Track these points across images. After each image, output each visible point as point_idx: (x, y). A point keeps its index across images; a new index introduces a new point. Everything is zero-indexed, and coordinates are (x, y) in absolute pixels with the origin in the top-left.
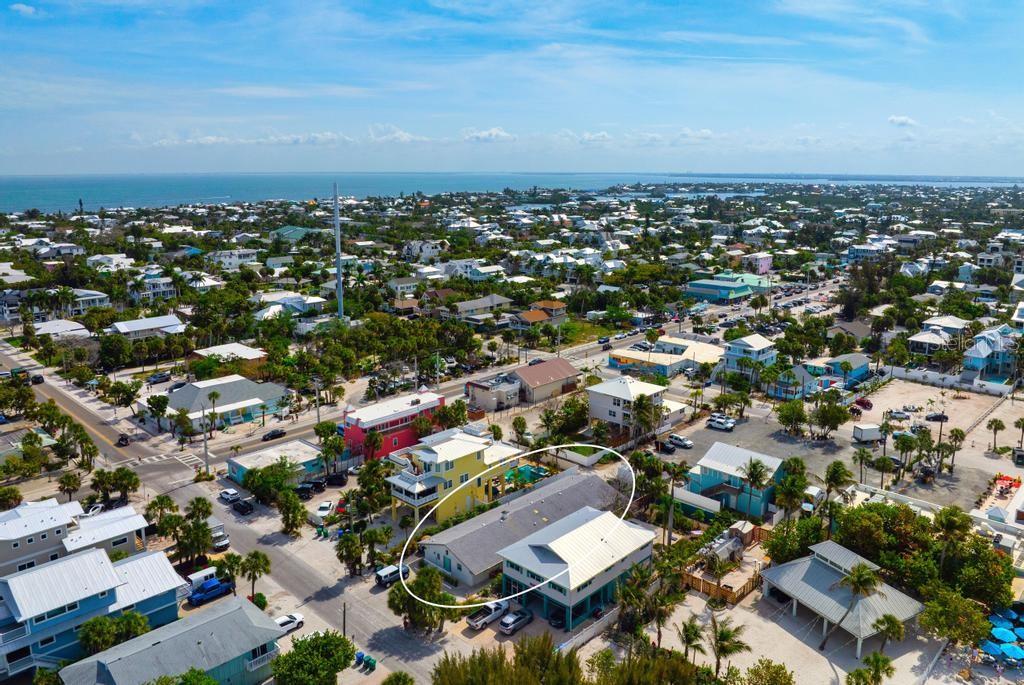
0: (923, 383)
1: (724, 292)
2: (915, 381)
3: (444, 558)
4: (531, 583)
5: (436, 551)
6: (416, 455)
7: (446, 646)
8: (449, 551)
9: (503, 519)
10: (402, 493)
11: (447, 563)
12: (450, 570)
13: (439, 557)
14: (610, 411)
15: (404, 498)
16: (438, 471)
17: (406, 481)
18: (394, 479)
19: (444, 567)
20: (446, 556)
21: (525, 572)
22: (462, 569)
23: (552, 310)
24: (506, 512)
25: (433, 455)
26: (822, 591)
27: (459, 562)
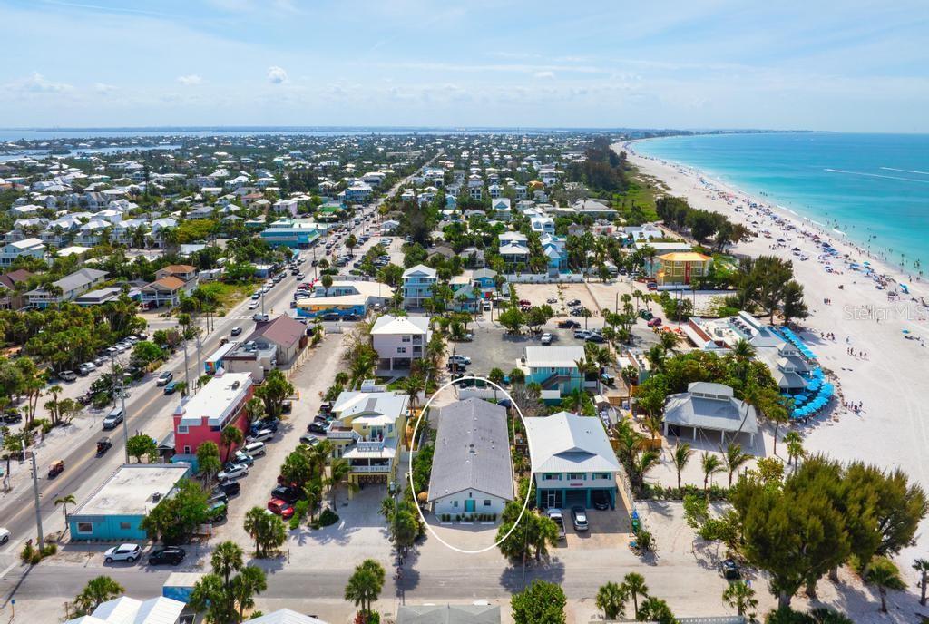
0: (532, 283)
1: (303, 237)
2: (525, 282)
3: (465, 501)
4: (572, 485)
5: (454, 498)
6: (360, 424)
7: (561, 560)
8: (474, 493)
9: (474, 452)
10: (367, 465)
11: (469, 506)
12: (474, 510)
13: (456, 504)
14: (399, 349)
15: (369, 469)
16: (391, 430)
17: (370, 451)
18: (354, 454)
19: (465, 510)
20: (468, 498)
21: (564, 477)
22: (492, 503)
23: (184, 274)
24: (472, 446)
25: (379, 418)
26: (712, 416)
27: (488, 498)
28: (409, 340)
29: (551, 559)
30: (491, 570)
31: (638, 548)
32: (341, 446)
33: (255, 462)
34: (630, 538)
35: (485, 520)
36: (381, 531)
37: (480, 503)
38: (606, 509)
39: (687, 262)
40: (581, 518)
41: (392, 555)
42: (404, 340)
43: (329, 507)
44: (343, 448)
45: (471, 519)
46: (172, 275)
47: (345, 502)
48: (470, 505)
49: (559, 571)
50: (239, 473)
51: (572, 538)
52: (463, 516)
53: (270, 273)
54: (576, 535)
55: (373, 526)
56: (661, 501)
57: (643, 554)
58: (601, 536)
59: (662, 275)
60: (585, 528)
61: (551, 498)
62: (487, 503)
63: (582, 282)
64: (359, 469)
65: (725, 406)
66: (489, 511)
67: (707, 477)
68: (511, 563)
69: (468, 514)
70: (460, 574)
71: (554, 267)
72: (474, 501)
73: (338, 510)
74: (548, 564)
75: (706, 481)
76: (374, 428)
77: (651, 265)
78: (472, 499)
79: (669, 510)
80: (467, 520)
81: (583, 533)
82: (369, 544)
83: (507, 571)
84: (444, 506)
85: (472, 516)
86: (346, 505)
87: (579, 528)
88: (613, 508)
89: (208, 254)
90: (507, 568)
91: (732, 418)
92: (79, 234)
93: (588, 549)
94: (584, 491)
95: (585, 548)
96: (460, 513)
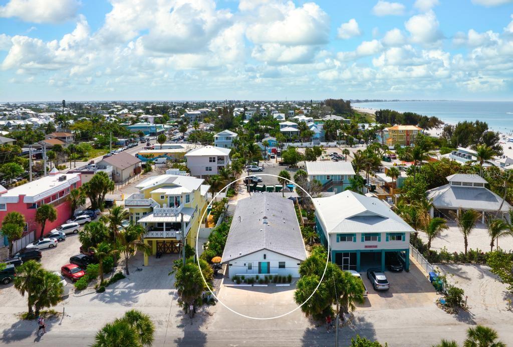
0: (302, 147)
1: (153, 129)
3: (260, 263)
4: (366, 247)
5: (248, 260)
6: (159, 194)
7: (368, 320)
8: (269, 254)
9: (267, 223)
10: (162, 230)
11: (264, 268)
12: (269, 272)
13: (250, 268)
14: (207, 168)
15: (165, 234)
16: (188, 201)
17: (166, 216)
18: (150, 219)
19: (260, 272)
20: (262, 260)
21: (359, 238)
22: (286, 265)
23: (65, 138)
24: (265, 218)
25: (177, 189)
26: (472, 200)
27: (283, 259)
28: (214, 161)
29: (356, 319)
30: (290, 331)
31: (448, 306)
32: (139, 214)
33: (67, 239)
34: (435, 297)
35: (280, 282)
36: (171, 293)
37: (274, 264)
38: (400, 271)
39: (407, 131)
40: (379, 277)
41: (178, 316)
42: (210, 161)
43: (123, 271)
44: (141, 214)
45: (266, 281)
46: (56, 138)
47: (140, 268)
48: (264, 266)
49: (369, 330)
50: (47, 245)
51: (373, 297)
52: (257, 277)
53: (126, 143)
54: (377, 295)
55: (163, 288)
56: (452, 264)
57: (456, 312)
58: (404, 296)
59: (391, 140)
60: (386, 287)
61: (346, 261)
62: (282, 266)
63: (336, 147)
64: (155, 234)
65: (482, 192)
66: (284, 273)
67: (493, 240)
68: (312, 323)
69: (262, 276)
70: (254, 336)
71: (317, 139)
72: (269, 263)
73: (131, 274)
74: (355, 324)
75: (492, 245)
76: (171, 197)
77: (382, 137)
78: (266, 261)
79: (464, 273)
80: (261, 282)
81: (384, 293)
82: (155, 306)
83: (308, 331)
84: (238, 268)
85: (266, 277)
86: (139, 270)
87: (380, 287)
88: (407, 271)
89: (88, 132)
90: (308, 329)
91: (490, 201)
92: (10, 128)
93: (393, 308)
94: (379, 253)
95: (390, 307)
96: (254, 275)
